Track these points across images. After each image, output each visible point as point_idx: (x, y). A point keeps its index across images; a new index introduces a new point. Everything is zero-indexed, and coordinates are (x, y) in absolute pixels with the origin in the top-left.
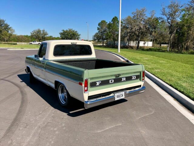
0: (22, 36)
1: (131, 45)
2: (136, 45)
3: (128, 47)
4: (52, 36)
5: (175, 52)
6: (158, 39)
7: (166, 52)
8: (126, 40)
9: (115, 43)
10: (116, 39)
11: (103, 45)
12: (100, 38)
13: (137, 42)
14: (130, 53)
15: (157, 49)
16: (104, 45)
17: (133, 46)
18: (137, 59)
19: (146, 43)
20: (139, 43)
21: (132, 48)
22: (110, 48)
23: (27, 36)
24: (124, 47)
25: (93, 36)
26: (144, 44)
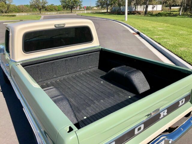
0: (22, 6)
1: (138, 10)
2: (144, 9)
3: (135, 12)
4: (54, 5)
5: (189, 16)
6: (167, 2)
7: (179, 16)
8: (133, 5)
9: (120, 9)
10: (122, 4)
11: (107, 11)
12: (104, 4)
13: (145, 6)
14: (139, 20)
15: (167, 13)
16: (109, 11)
17: (140, 11)
18: (150, 31)
19: (155, 7)
20: (147, 7)
21: (139, 13)
22: (115, 14)
23: (27, 6)
24: (130, 13)
25: (96, 2)
26: (153, 8)
